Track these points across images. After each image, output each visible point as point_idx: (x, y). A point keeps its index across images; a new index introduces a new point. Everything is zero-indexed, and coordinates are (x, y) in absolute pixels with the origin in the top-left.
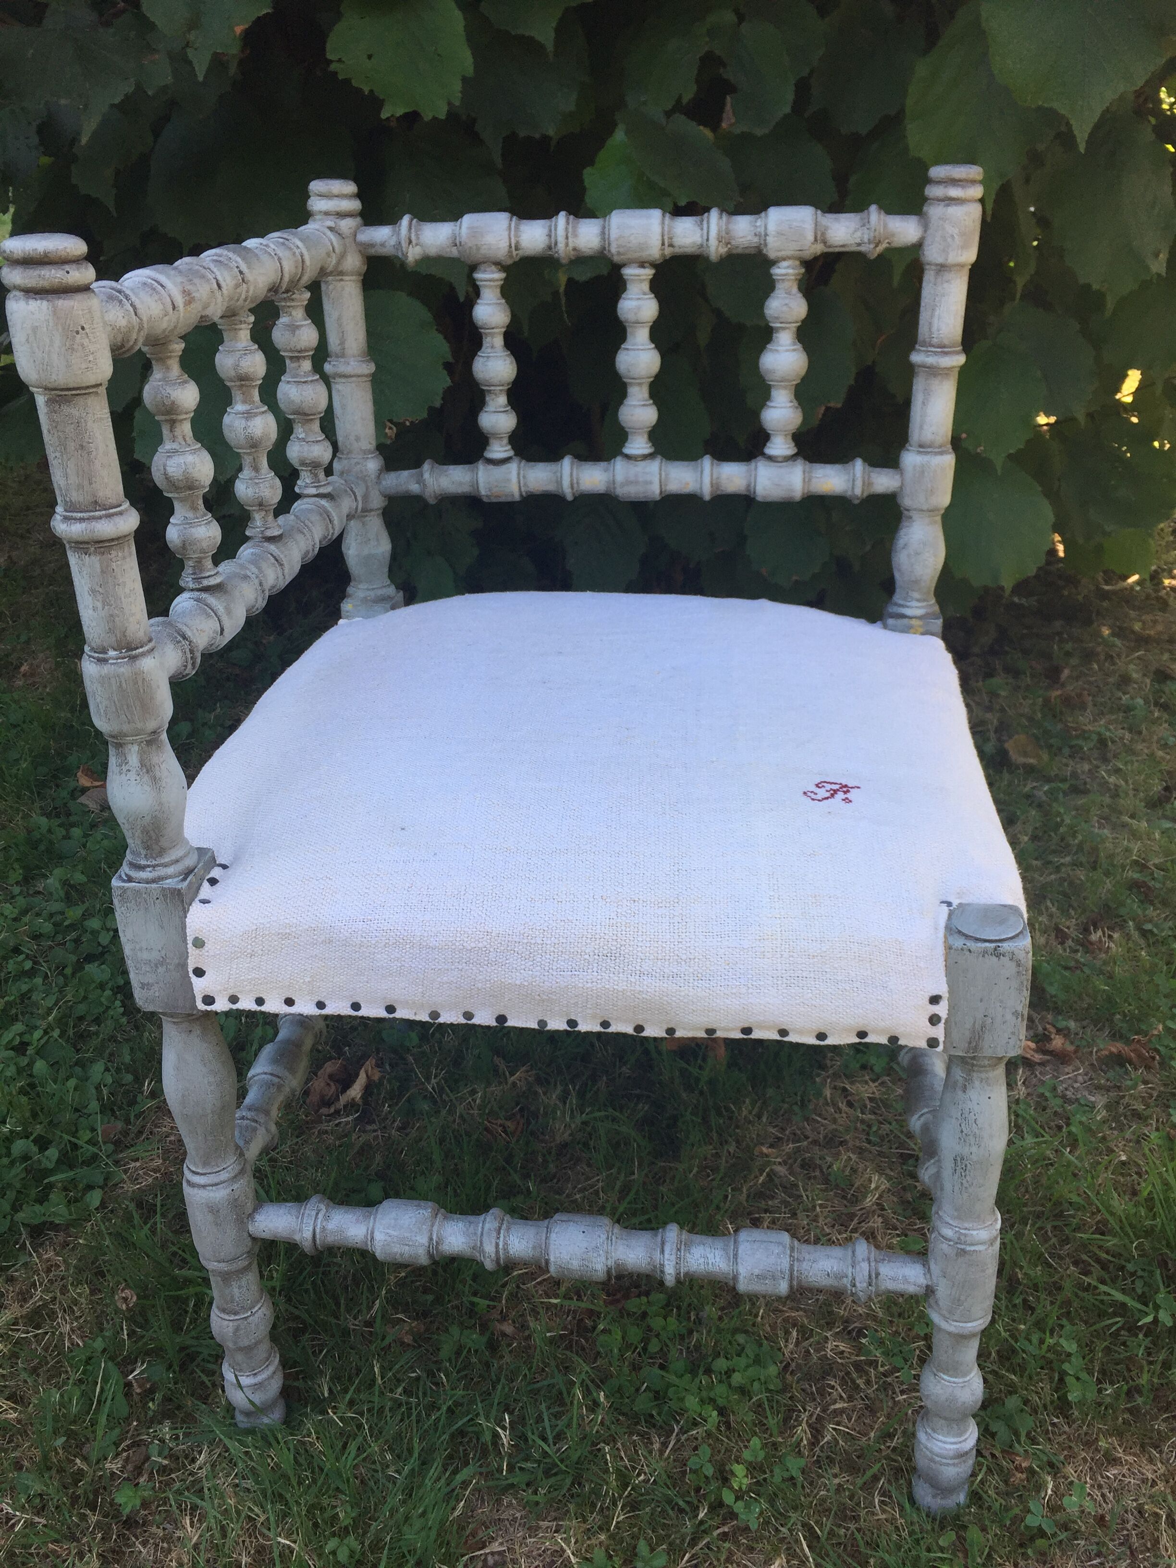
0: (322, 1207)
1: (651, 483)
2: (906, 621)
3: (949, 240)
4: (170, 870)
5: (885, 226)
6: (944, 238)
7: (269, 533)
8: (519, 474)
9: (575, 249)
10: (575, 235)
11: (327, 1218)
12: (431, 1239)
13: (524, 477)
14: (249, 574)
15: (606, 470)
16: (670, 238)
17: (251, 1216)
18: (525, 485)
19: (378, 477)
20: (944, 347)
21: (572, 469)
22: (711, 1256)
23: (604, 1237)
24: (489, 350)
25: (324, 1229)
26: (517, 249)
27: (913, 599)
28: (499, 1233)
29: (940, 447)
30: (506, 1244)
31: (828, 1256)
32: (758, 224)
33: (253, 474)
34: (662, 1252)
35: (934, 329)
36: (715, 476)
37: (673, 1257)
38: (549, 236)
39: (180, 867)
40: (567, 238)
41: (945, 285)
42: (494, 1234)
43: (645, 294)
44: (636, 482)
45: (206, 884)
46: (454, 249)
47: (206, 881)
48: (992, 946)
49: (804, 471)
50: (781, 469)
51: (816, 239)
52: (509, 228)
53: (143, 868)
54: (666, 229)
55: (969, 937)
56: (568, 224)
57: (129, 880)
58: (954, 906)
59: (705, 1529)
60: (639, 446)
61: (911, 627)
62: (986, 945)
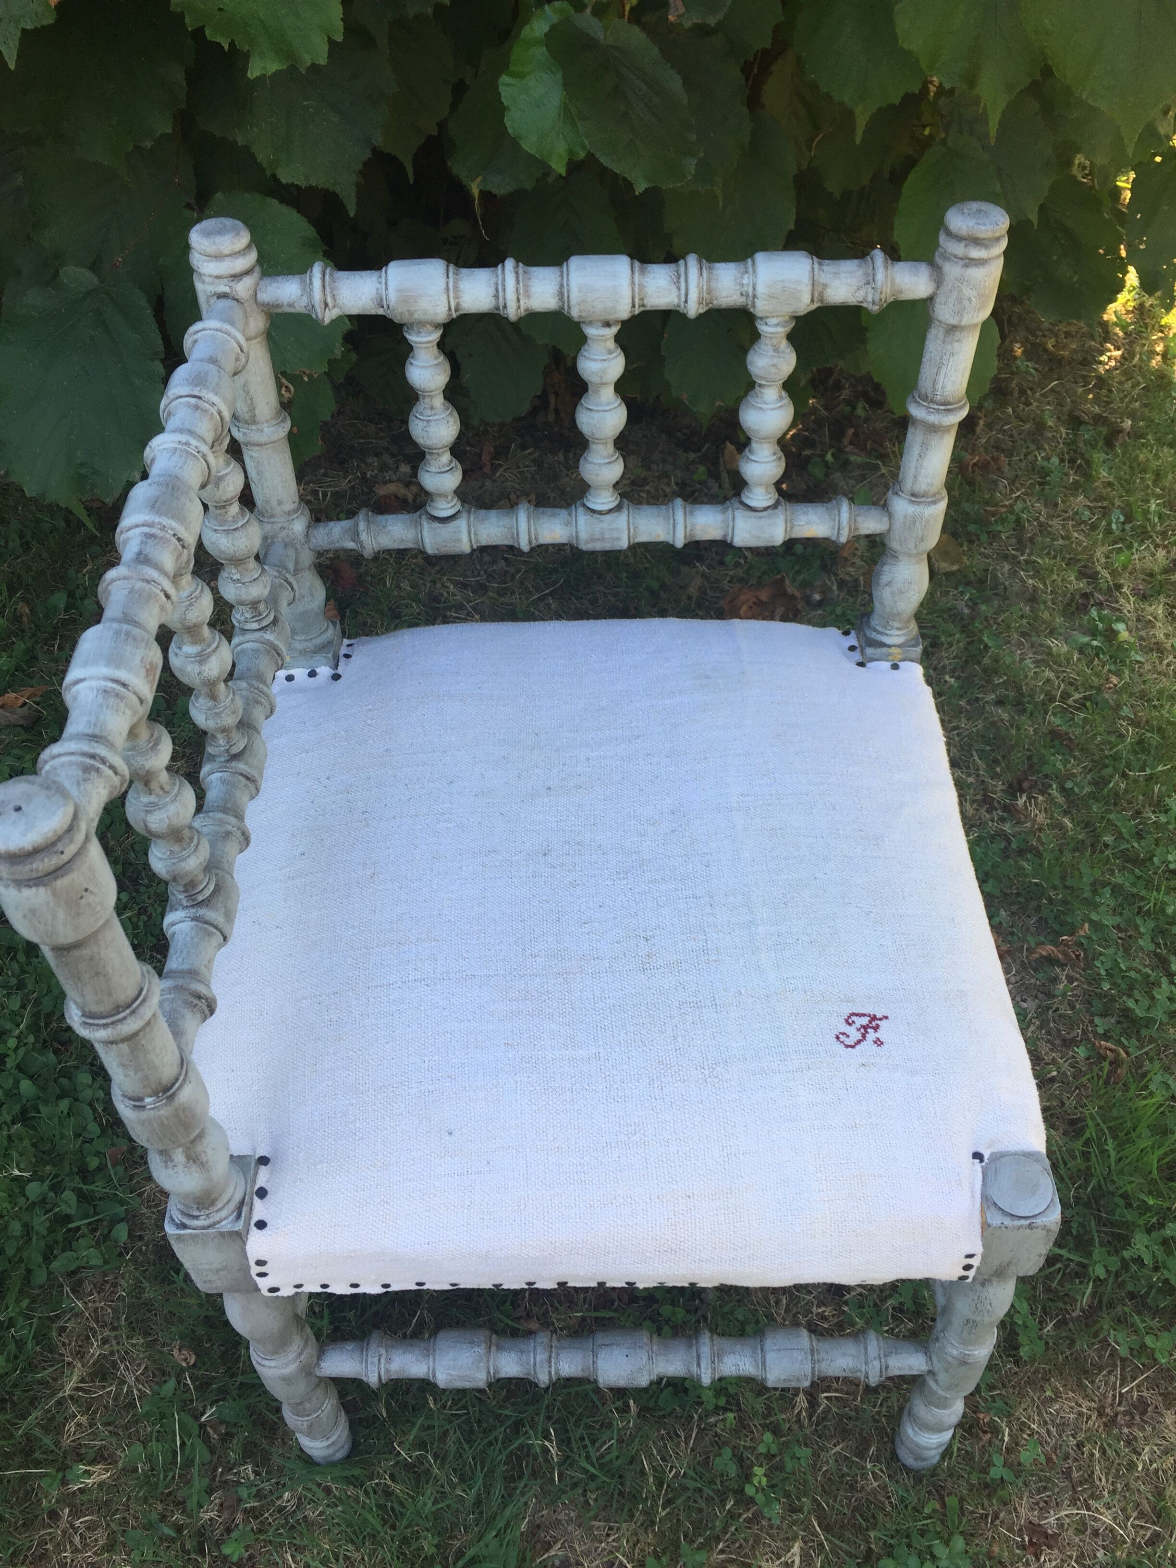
0: (382, 1351)
1: (618, 539)
2: (884, 650)
3: (966, 303)
4: (224, 1213)
5: (893, 282)
6: (959, 300)
7: (235, 750)
8: (469, 532)
10: (528, 296)
11: (389, 1360)
12: (489, 1372)
13: (476, 534)
15: (567, 524)
16: (642, 299)
17: (317, 1365)
18: (477, 541)
19: (307, 536)
20: (949, 404)
21: (529, 521)
22: (741, 1364)
23: (645, 1358)
24: (429, 412)
25: (387, 1371)
27: (892, 628)
28: (550, 1362)
30: (557, 1370)
31: (844, 1355)
32: (745, 281)
33: (211, 703)
34: (699, 1365)
35: (939, 386)
36: (688, 528)
37: (709, 1371)
38: (496, 296)
39: (233, 1205)
40: (518, 300)
41: (956, 345)
42: (546, 1365)
43: (610, 352)
44: (603, 540)
45: (256, 1201)
46: (381, 312)
47: (255, 1198)
48: (1027, 1222)
49: (786, 520)
50: (761, 518)
51: (812, 301)
52: (447, 289)
53: (196, 1217)
54: (636, 290)
55: (1005, 1213)
56: (518, 282)
57: (184, 1226)
58: (986, 1160)
59: (732, 1516)
60: (604, 500)
61: (889, 655)
62: (1022, 1222)
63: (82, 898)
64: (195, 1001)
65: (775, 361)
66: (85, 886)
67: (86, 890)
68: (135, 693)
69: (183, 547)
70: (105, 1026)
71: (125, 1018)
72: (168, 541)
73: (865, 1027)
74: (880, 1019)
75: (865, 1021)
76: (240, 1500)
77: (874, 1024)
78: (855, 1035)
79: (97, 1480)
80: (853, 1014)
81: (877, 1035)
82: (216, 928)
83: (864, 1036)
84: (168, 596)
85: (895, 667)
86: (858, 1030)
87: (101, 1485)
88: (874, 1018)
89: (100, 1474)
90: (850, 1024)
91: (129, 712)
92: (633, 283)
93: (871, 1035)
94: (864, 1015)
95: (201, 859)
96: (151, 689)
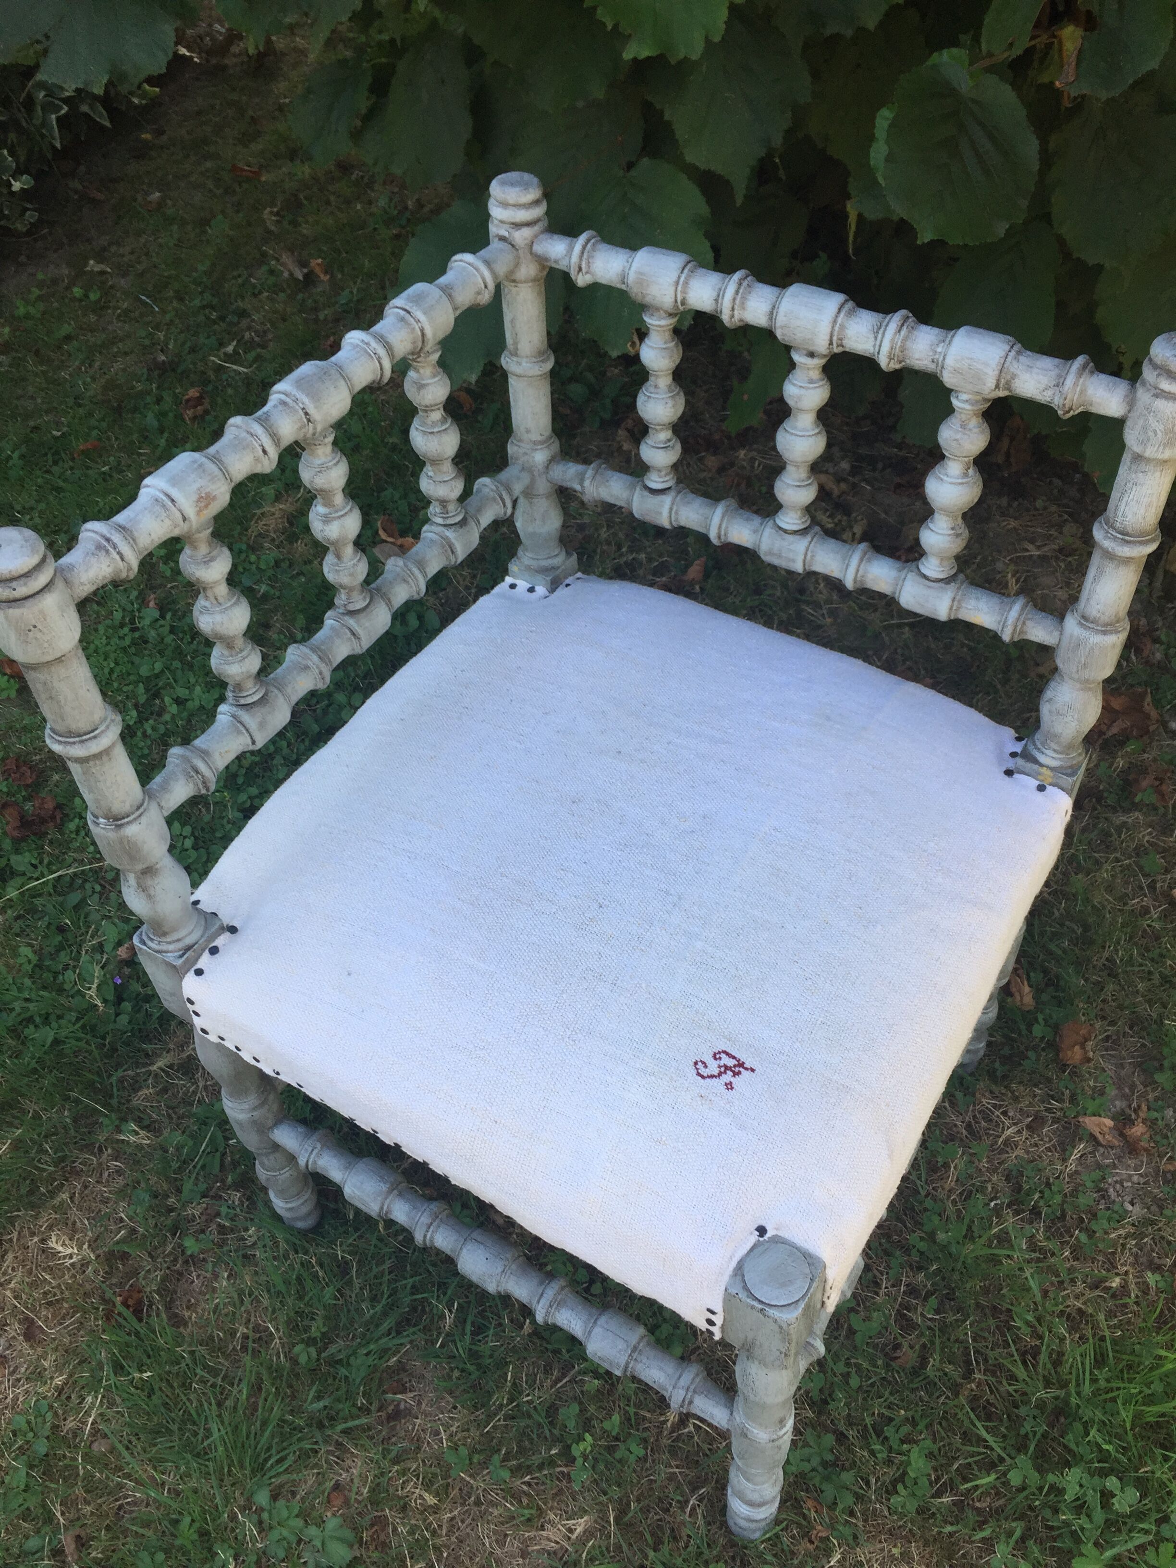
0: (319, 1146)
1: (793, 561)
2: (1036, 767)
3: (1150, 434)
4: (171, 947)
5: (1083, 392)
6: (1145, 429)
7: (351, 607)
8: (671, 509)
9: (741, 320)
10: (743, 307)
11: (319, 1155)
12: (382, 1208)
13: (676, 513)
14: (310, 663)
15: (755, 532)
16: (841, 339)
17: (271, 1128)
18: (677, 520)
19: (547, 468)
20: (1127, 534)
21: (723, 517)
22: (574, 1322)
23: (500, 1270)
24: (652, 389)
25: (315, 1162)
26: (683, 303)
27: (1051, 748)
28: (429, 1227)
29: (1106, 625)
30: (432, 1237)
31: (661, 1369)
32: (939, 350)
34: (538, 1302)
35: (1120, 514)
36: (861, 573)
37: (544, 1311)
38: (716, 300)
39: (180, 945)
40: (733, 309)
41: (1140, 475)
42: (425, 1229)
43: (811, 381)
44: (780, 556)
45: (206, 954)
46: (624, 287)
47: (207, 951)
48: (760, 1306)
49: (953, 600)
51: (997, 386)
52: (677, 283)
53: (152, 940)
54: (837, 329)
55: (745, 1288)
56: (737, 292)
57: (144, 944)
58: (766, 1237)
59: (551, 1462)
60: (790, 520)
61: (1039, 774)
62: (755, 1304)
63: (30, 631)
64: (192, 773)
65: (958, 436)
66: (34, 622)
67: (35, 627)
68: (180, 511)
69: (309, 421)
70: (60, 742)
71: (74, 743)
72: (296, 411)
73: (727, 1068)
74: (746, 1069)
75: (731, 1062)
76: (218, 1214)
77: (737, 1069)
79: (139, 1141)
81: (732, 1080)
82: (247, 730)
83: (720, 1074)
84: (265, 452)
85: (1041, 788)
86: (720, 1067)
87: (139, 1147)
88: (741, 1065)
89: (143, 1139)
90: (715, 1059)
91: (168, 522)
92: (835, 322)
93: (728, 1077)
94: (734, 1058)
95: (244, 669)
96: (199, 513)
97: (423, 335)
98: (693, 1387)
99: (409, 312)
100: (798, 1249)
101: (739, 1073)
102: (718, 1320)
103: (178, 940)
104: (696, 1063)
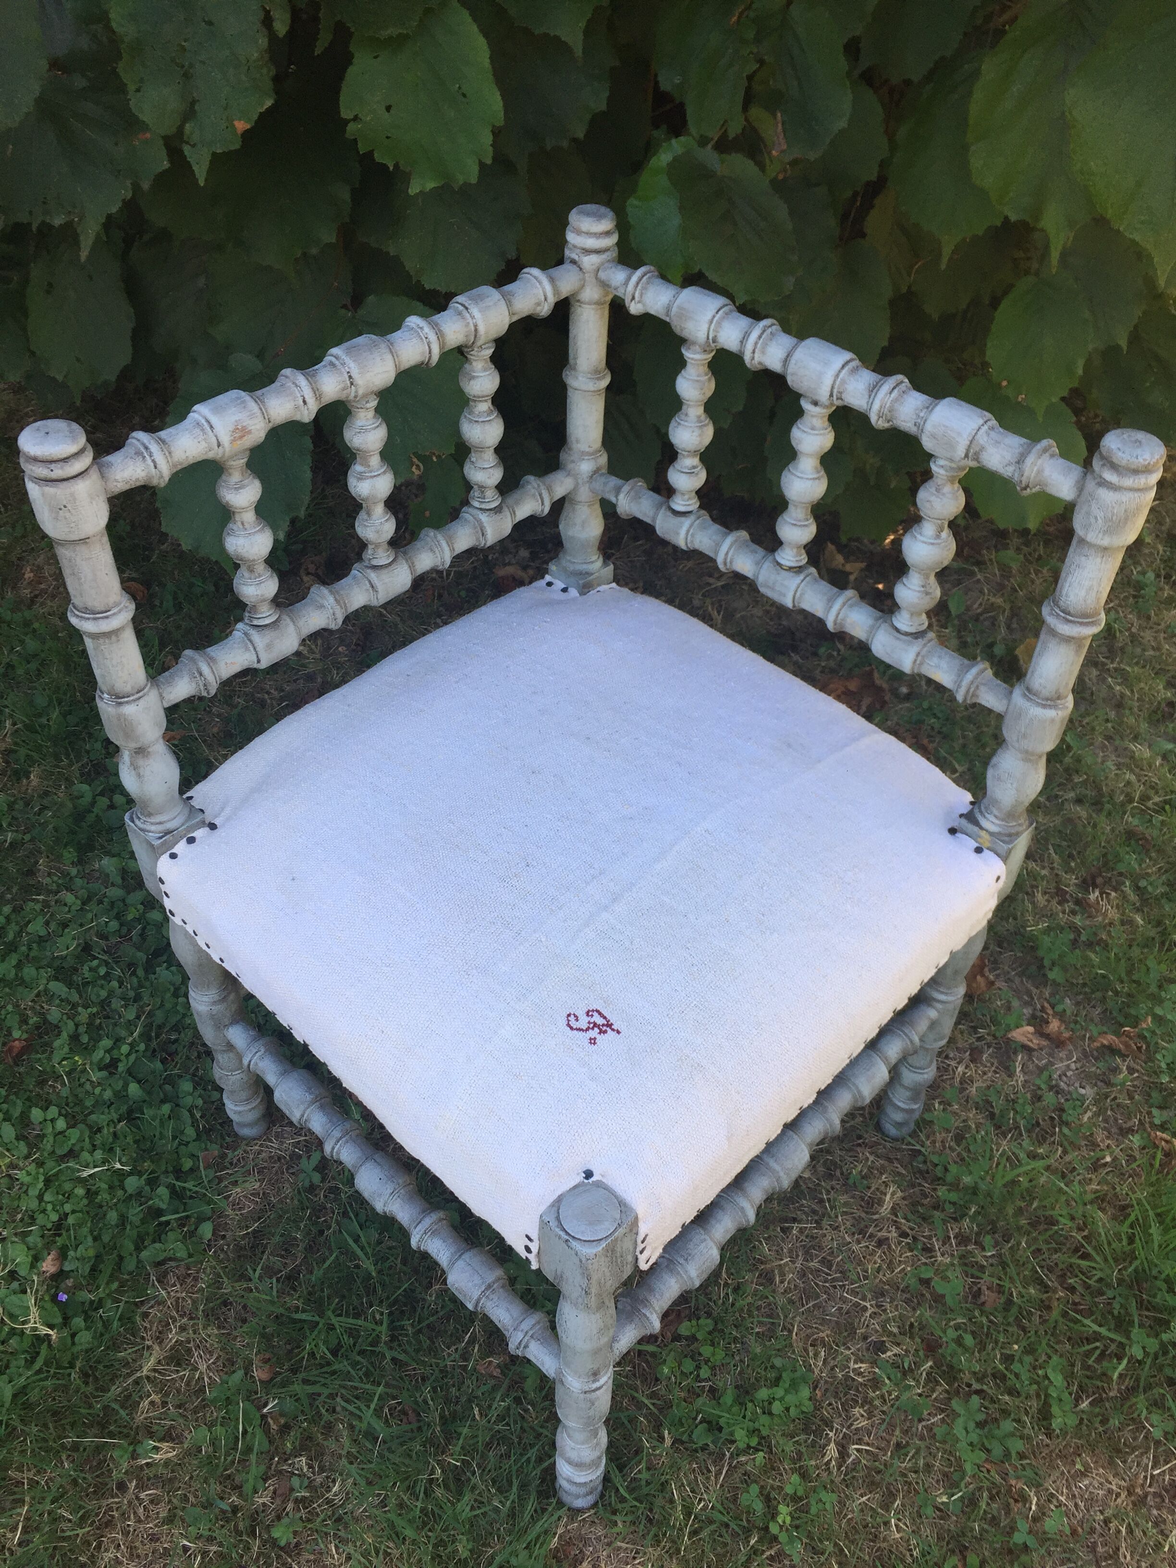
0: (263, 1050)
1: (785, 596)
2: (976, 829)
3: (1093, 520)
4: (153, 828)
5: (1039, 472)
6: (1088, 513)
7: (376, 562)
8: (688, 531)
9: (760, 363)
10: (763, 352)
11: (260, 1057)
12: (303, 1116)
13: (693, 535)
14: (328, 605)
15: (757, 563)
16: (841, 393)
17: (227, 1027)
18: (693, 542)
19: (592, 477)
20: (1069, 614)
21: (731, 545)
22: (441, 1252)
23: (389, 1191)
24: (683, 417)
25: (256, 1064)
26: (714, 341)
27: (991, 813)
28: (338, 1141)
29: (1047, 699)
30: (339, 1150)
31: (508, 1310)
32: (922, 414)
34: (413, 1225)
36: (840, 616)
37: (417, 1236)
38: (742, 342)
39: (162, 828)
40: (754, 352)
41: (1083, 559)
42: (334, 1141)
43: (813, 428)
44: (774, 590)
45: (184, 841)
46: (668, 319)
47: (185, 839)
48: (568, 1238)
49: (918, 654)
50: (898, 639)
51: (967, 456)
52: (711, 322)
53: (139, 819)
54: (838, 383)
55: (558, 1219)
56: (760, 337)
57: (134, 822)
58: (590, 1181)
60: (789, 556)
61: (980, 837)
62: (562, 1234)
63: (60, 510)
64: (196, 675)
65: (932, 498)
66: (65, 503)
67: (62, 505)
68: (216, 437)
69: (352, 384)
70: (78, 617)
71: (89, 619)
72: (341, 373)
73: (595, 1025)
74: (613, 1030)
75: (600, 1021)
77: (604, 1028)
78: (583, 1022)
80: (598, 1011)
81: (598, 1036)
82: (254, 648)
83: (588, 1029)
84: (305, 402)
85: (979, 850)
88: (609, 1025)
90: (588, 1015)
91: (204, 446)
92: (837, 376)
93: (594, 1033)
94: (605, 1018)
95: (259, 592)
96: (232, 442)
97: (476, 330)
98: (531, 1333)
99: (467, 308)
100: (616, 1197)
101: (605, 1032)
102: (534, 1247)
103: (160, 823)
104: (569, 1015)
